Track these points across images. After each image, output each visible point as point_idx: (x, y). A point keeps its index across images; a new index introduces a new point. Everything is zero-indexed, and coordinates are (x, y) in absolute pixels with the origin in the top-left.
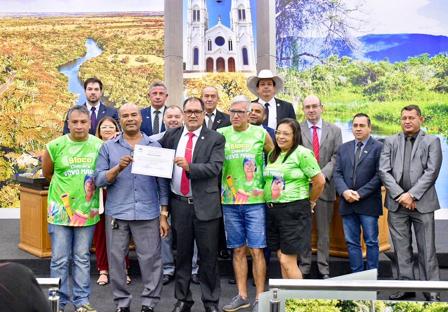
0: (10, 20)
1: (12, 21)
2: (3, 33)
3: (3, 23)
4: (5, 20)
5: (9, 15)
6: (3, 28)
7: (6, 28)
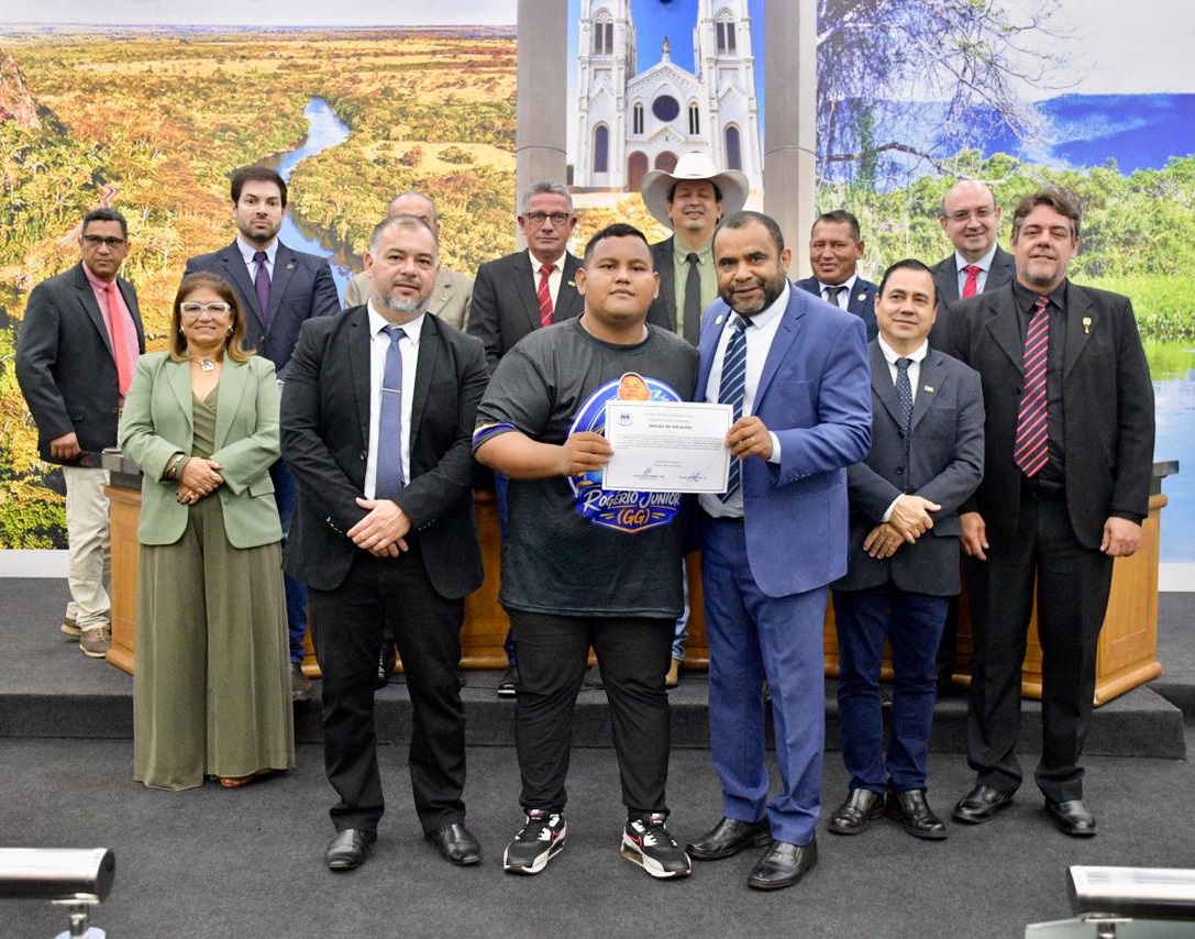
0: (104, 44)
1: (108, 48)
2: (85, 80)
3: (83, 51)
4: (89, 44)
5: (100, 30)
6: (85, 68)
7: (91, 66)
